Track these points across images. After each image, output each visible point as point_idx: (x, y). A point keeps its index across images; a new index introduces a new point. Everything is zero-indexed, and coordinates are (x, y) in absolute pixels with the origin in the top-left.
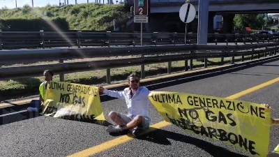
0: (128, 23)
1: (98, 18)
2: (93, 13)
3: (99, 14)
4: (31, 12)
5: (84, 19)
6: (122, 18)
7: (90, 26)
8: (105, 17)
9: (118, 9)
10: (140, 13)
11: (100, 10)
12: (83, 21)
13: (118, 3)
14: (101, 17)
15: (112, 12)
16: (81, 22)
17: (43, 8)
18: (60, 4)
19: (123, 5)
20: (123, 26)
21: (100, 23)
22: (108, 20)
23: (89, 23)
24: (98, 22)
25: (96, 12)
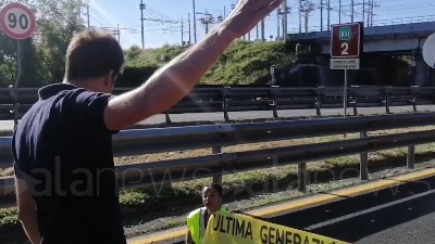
0: (292, 71)
1: (243, 64)
2: (235, 56)
3: (244, 57)
4: (141, 56)
5: (220, 65)
6: (281, 62)
7: (230, 77)
8: (254, 62)
9: (275, 48)
10: (344, 52)
11: (246, 52)
12: (219, 69)
13: (274, 39)
14: (247, 62)
15: (266, 53)
16: (216, 70)
17: (158, 49)
18: (184, 43)
19: (284, 42)
20: (283, 76)
21: (247, 71)
22: (257, 66)
23: (228, 73)
24: (243, 69)
25: (240, 54)
